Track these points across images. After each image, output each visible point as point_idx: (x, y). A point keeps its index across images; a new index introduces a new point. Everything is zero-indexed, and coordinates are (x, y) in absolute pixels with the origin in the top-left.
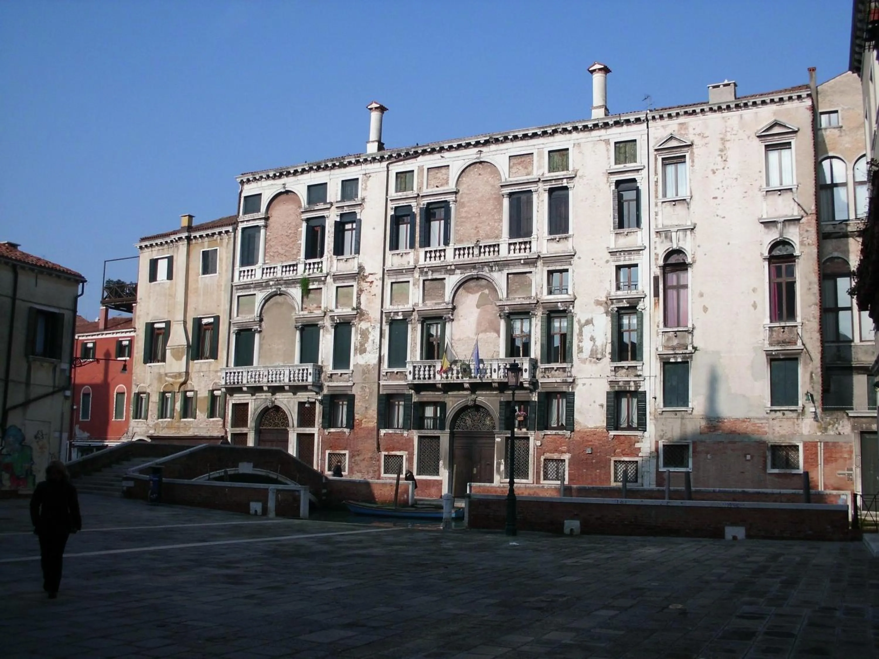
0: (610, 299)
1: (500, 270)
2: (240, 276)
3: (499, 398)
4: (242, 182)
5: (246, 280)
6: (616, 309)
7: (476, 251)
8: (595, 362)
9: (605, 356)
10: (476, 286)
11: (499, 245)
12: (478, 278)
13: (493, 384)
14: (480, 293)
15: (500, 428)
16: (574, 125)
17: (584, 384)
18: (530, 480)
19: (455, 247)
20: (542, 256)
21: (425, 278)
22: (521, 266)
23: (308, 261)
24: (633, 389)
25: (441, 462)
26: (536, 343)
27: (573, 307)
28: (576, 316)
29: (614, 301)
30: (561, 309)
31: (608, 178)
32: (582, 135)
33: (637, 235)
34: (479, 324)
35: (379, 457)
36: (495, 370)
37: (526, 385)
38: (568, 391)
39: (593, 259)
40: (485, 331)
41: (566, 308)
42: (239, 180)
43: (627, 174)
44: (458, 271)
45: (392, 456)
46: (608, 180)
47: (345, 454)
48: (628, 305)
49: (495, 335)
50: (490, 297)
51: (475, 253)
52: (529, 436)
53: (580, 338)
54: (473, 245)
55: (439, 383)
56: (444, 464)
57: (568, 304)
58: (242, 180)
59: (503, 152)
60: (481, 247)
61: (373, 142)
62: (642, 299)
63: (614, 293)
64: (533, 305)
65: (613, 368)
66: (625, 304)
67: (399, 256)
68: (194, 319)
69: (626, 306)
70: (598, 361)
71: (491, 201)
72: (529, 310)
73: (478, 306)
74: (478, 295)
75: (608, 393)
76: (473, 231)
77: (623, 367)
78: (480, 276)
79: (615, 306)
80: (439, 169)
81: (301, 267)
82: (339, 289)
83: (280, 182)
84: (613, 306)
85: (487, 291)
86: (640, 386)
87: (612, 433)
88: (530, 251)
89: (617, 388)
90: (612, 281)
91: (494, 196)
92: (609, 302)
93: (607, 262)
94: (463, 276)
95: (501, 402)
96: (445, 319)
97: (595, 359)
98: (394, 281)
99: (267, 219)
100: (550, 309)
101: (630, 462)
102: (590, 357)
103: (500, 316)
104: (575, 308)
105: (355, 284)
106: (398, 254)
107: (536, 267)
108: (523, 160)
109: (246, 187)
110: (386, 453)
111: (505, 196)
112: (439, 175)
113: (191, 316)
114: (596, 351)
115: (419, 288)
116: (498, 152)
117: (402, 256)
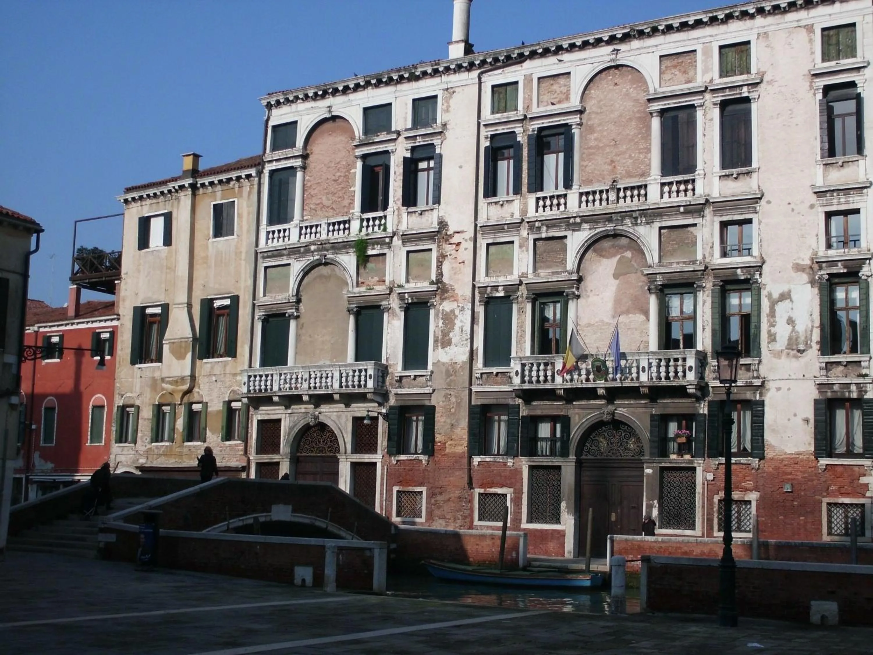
0: (817, 262)
1: (648, 223)
2: (268, 239)
3: (649, 410)
4: (269, 106)
5: (278, 244)
6: (827, 277)
7: (612, 196)
8: (795, 357)
9: (811, 347)
10: (613, 246)
11: (646, 186)
12: (616, 235)
13: (641, 389)
14: (618, 257)
15: (652, 454)
16: (759, 6)
17: (778, 389)
18: (698, 531)
19: (581, 191)
20: (711, 201)
21: (536, 236)
22: (680, 216)
23: (366, 216)
24: (854, 395)
25: (563, 505)
26: (704, 329)
27: (760, 275)
28: (765, 289)
29: (824, 265)
30: (742, 278)
31: (811, 83)
32: (770, 20)
33: (858, 166)
34: (617, 301)
35: (472, 495)
36: (644, 368)
37: (691, 390)
38: (753, 399)
39: (789, 204)
40: (627, 312)
41: (749, 277)
42: (264, 102)
43: (841, 76)
44: (586, 226)
45: (490, 494)
46: (811, 87)
47: (422, 492)
48: (845, 271)
49: (642, 317)
50: (633, 263)
51: (610, 198)
52: (695, 465)
53: (772, 320)
54: (608, 188)
55: (560, 389)
56: (567, 507)
57: (752, 270)
58: (269, 103)
59: (651, 50)
60: (619, 190)
61: (457, 42)
62: (868, 261)
63: (822, 253)
64: (700, 273)
65: (824, 365)
66: (840, 269)
67: (498, 206)
68: (202, 300)
69: (842, 271)
70: (799, 354)
71: (633, 123)
72: (693, 281)
73: (616, 276)
74: (615, 260)
75: (816, 402)
76: (607, 167)
77: (839, 363)
78: (619, 232)
79: (825, 272)
80: (556, 78)
81: (355, 225)
82: (410, 254)
83: (323, 104)
84: (822, 272)
85: (628, 254)
86: (866, 392)
87: (824, 462)
88: (694, 194)
89: (829, 395)
90: (820, 237)
91: (638, 115)
92: (816, 267)
93: (812, 206)
94: (593, 232)
95: (652, 416)
96: (567, 295)
97: (795, 352)
98: (490, 241)
99: (305, 157)
100: (724, 279)
101: (852, 505)
102: (786, 349)
103: (649, 289)
104: (763, 276)
105: (434, 247)
106: (496, 203)
107: (703, 216)
108: (680, 61)
109: (275, 112)
110: (482, 491)
111: (654, 114)
112: (555, 87)
113: (198, 295)
114: (796, 340)
115: (528, 250)
116: (642, 51)
117: (502, 205)
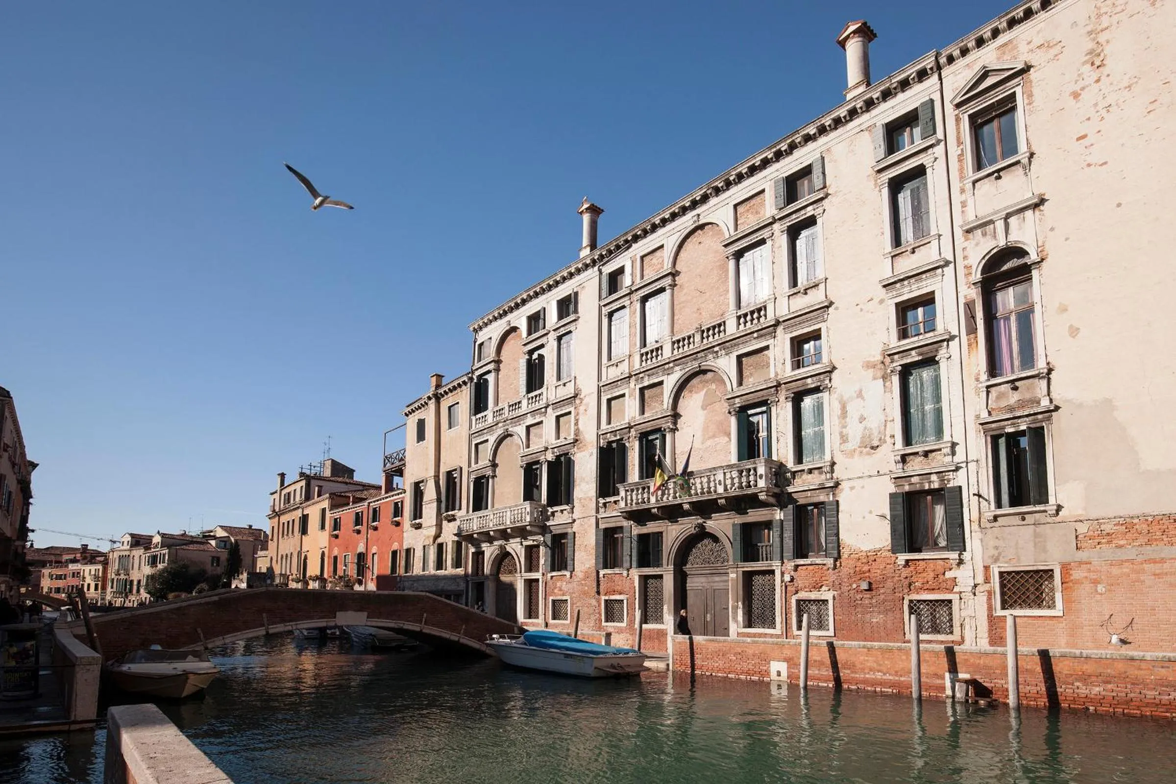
0: (889, 355)
1: (726, 354)
2: (476, 424)
3: (732, 521)
5: (481, 427)
6: (899, 368)
7: (698, 338)
8: (868, 454)
9: (885, 442)
10: (701, 382)
11: (724, 322)
12: (705, 372)
13: (719, 501)
14: (705, 390)
15: (736, 560)
16: (819, 124)
17: (852, 488)
18: (778, 630)
19: (674, 340)
20: (782, 320)
21: (641, 386)
22: (754, 341)
23: (530, 395)
24: (936, 485)
25: (665, 607)
26: (778, 440)
27: (830, 380)
28: (835, 392)
29: (896, 357)
30: (813, 386)
31: (876, 181)
32: (833, 135)
33: (931, 248)
34: (706, 429)
35: (600, 602)
36: (720, 481)
37: (762, 497)
38: (826, 500)
39: (857, 305)
40: (714, 436)
41: (819, 384)
42: (473, 329)
43: (907, 163)
44: (677, 368)
45: (613, 600)
46: (876, 184)
47: (567, 600)
48: (920, 358)
49: (727, 439)
50: (717, 393)
51: (696, 340)
52: (774, 568)
53: (843, 421)
54: (693, 332)
55: (654, 508)
56: (668, 609)
57: (822, 377)
58: (475, 329)
59: (726, 202)
60: (703, 332)
61: (586, 245)
62: (945, 343)
63: (896, 345)
64: (773, 390)
65: (899, 458)
66: (914, 357)
67: (615, 367)
68: (443, 473)
69: (917, 359)
70: (873, 451)
71: (715, 272)
72: (767, 398)
73: (704, 407)
74: (703, 393)
75: (892, 496)
76: (695, 315)
77: (916, 454)
78: (703, 368)
79: (898, 364)
80: (654, 254)
81: (524, 403)
82: (561, 419)
83: (504, 321)
84: (895, 364)
85: (714, 386)
86: (949, 481)
87: (903, 558)
88: (766, 318)
89: (907, 488)
90: (890, 330)
91: (718, 264)
92: (888, 360)
93: (881, 302)
94: (683, 372)
95: (734, 525)
96: (665, 430)
97: (868, 449)
98: (609, 396)
99: (498, 362)
100: (795, 390)
101: (937, 601)
102: (859, 447)
103: (730, 413)
104: (832, 381)
105: (572, 409)
106: (613, 365)
107: (774, 337)
108: (752, 204)
109: (479, 334)
110: (607, 598)
111: (730, 258)
112: (654, 261)
113: (442, 470)
114: (869, 437)
115: (635, 399)
116: (720, 205)
117: (617, 366)
